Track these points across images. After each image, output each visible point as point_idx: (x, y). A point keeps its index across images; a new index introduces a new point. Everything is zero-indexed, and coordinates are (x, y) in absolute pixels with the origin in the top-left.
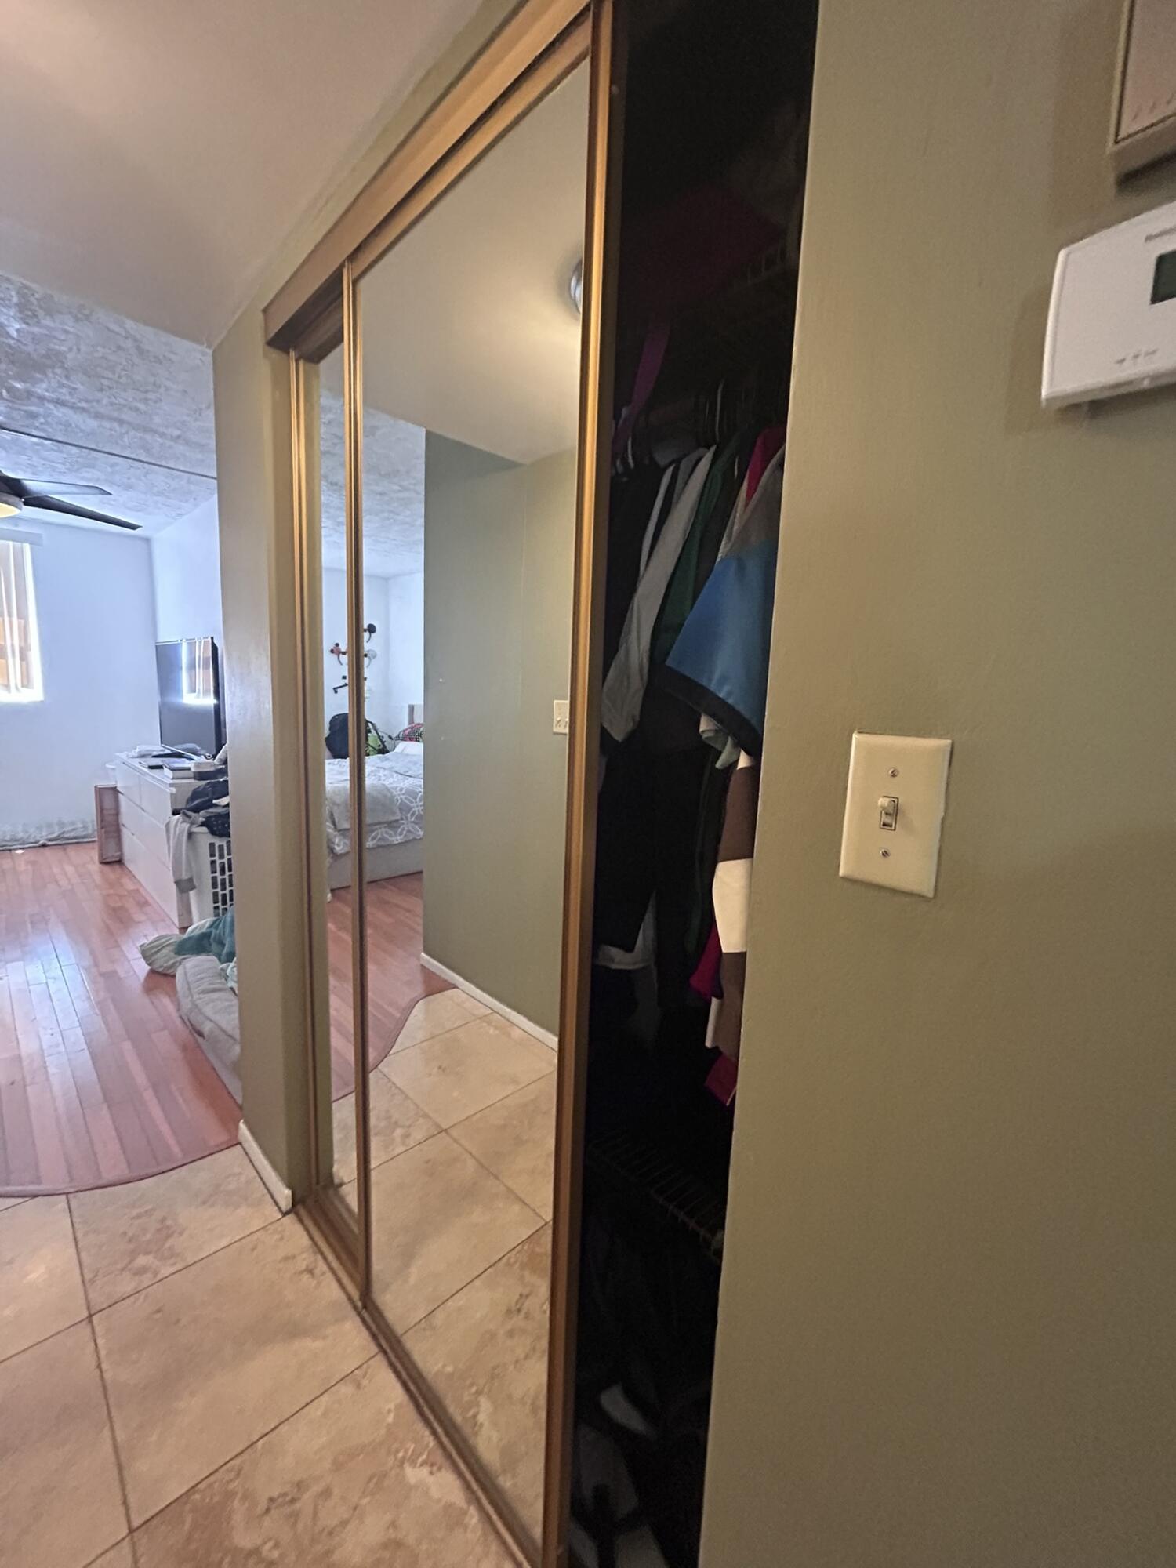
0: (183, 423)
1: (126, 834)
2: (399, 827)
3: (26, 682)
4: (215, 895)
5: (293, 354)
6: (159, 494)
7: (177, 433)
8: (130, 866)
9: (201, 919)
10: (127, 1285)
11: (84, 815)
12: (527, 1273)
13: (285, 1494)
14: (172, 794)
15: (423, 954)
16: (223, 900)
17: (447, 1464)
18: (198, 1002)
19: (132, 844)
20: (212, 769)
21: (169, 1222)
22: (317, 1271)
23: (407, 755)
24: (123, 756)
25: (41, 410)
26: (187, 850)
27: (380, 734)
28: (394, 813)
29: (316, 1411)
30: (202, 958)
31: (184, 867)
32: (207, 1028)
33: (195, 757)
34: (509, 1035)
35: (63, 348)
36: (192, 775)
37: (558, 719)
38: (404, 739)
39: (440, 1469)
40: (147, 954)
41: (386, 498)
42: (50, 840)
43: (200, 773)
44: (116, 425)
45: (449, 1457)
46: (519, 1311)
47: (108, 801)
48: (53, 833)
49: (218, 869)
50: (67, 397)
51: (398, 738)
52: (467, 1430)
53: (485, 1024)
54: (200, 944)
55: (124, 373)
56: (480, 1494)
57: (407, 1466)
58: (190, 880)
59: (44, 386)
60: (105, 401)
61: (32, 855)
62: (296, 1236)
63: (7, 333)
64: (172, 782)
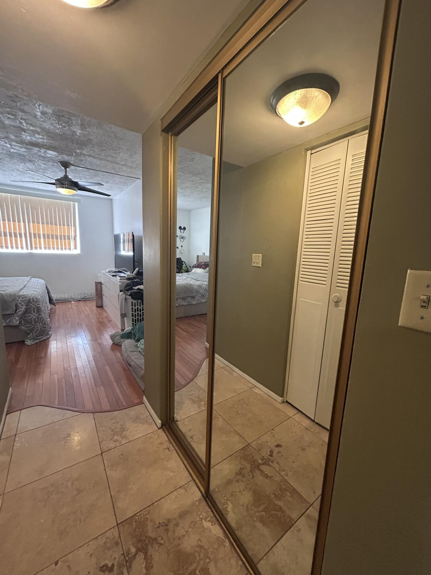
0: (127, 160)
1: (104, 297)
2: (195, 298)
3: (75, 248)
4: (133, 319)
5: (170, 134)
6: (117, 184)
7: (124, 163)
8: (105, 308)
9: (128, 327)
10: (112, 445)
11: (91, 290)
12: (242, 460)
13: (164, 523)
14: (120, 285)
15: (206, 343)
16: (135, 322)
17: (217, 522)
18: (129, 355)
19: (106, 301)
20: (132, 277)
21: (123, 426)
22: (170, 449)
23: (196, 273)
24: (104, 272)
25: (84, 159)
26: (124, 304)
27: (187, 265)
28: (194, 293)
29: (173, 496)
30: (129, 340)
31: (124, 310)
32: (132, 363)
33: (126, 273)
34: (232, 375)
35: (93, 138)
36: (126, 279)
37: (254, 261)
38: (195, 267)
39: (215, 524)
40: (112, 337)
41: (194, 183)
42: (82, 299)
43: (128, 278)
44: (106, 162)
45: (218, 520)
46: (240, 474)
47: (99, 286)
48: (82, 296)
49: (134, 311)
50: (92, 154)
51: (193, 267)
52: (224, 512)
53: (223, 370)
54: (128, 336)
55: (110, 144)
56: (229, 535)
57: (203, 520)
58: (125, 314)
59: (86, 150)
60: (103, 154)
61: (76, 303)
62: (163, 436)
63: (77, 134)
64: (120, 281)
